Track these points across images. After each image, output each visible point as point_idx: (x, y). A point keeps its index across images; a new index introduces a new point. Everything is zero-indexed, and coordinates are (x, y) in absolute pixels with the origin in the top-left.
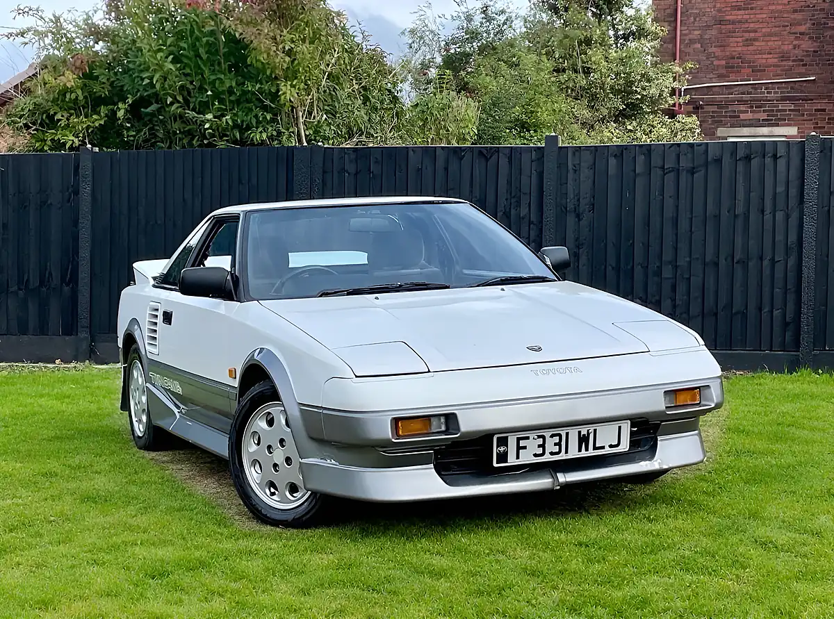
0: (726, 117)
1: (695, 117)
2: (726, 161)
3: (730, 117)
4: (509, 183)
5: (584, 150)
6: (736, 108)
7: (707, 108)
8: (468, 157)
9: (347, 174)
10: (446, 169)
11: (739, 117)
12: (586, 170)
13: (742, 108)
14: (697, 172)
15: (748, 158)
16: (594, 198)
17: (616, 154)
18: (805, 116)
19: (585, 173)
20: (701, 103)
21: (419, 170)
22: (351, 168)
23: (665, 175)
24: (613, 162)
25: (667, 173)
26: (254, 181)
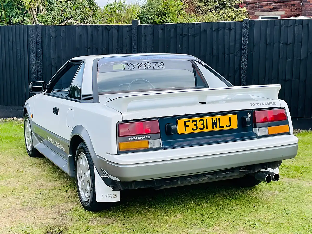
0: (258, 8)
1: (245, 8)
2: (209, 31)
3: (260, 8)
4: (118, 41)
5: (149, 26)
6: (262, 5)
7: (251, 5)
8: (101, 29)
9: (51, 37)
10: (92, 35)
11: (263, 8)
12: (150, 36)
13: (265, 4)
14: (196, 36)
15: (218, 30)
16: (153, 48)
17: (162, 28)
18: (288, 7)
19: (149, 37)
20: (249, 3)
21: (81, 36)
22: (53, 34)
23: (183, 37)
24: (161, 31)
25: (184, 37)
26: (14, 40)
